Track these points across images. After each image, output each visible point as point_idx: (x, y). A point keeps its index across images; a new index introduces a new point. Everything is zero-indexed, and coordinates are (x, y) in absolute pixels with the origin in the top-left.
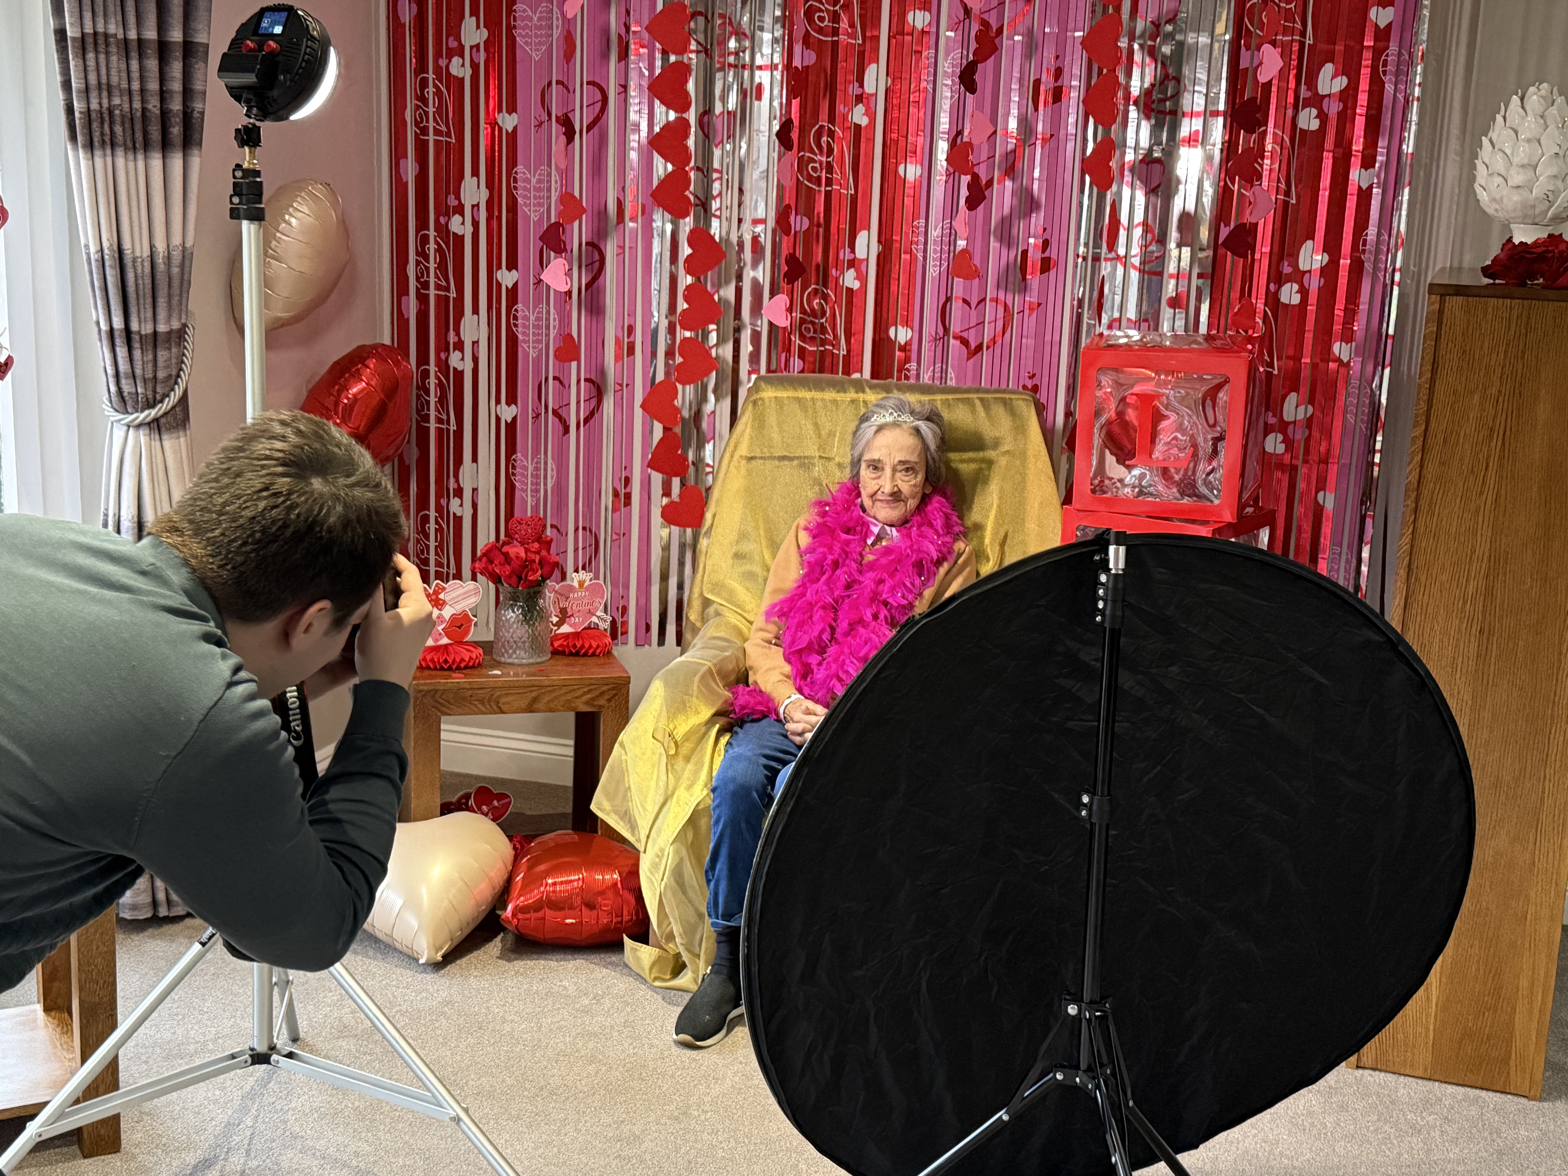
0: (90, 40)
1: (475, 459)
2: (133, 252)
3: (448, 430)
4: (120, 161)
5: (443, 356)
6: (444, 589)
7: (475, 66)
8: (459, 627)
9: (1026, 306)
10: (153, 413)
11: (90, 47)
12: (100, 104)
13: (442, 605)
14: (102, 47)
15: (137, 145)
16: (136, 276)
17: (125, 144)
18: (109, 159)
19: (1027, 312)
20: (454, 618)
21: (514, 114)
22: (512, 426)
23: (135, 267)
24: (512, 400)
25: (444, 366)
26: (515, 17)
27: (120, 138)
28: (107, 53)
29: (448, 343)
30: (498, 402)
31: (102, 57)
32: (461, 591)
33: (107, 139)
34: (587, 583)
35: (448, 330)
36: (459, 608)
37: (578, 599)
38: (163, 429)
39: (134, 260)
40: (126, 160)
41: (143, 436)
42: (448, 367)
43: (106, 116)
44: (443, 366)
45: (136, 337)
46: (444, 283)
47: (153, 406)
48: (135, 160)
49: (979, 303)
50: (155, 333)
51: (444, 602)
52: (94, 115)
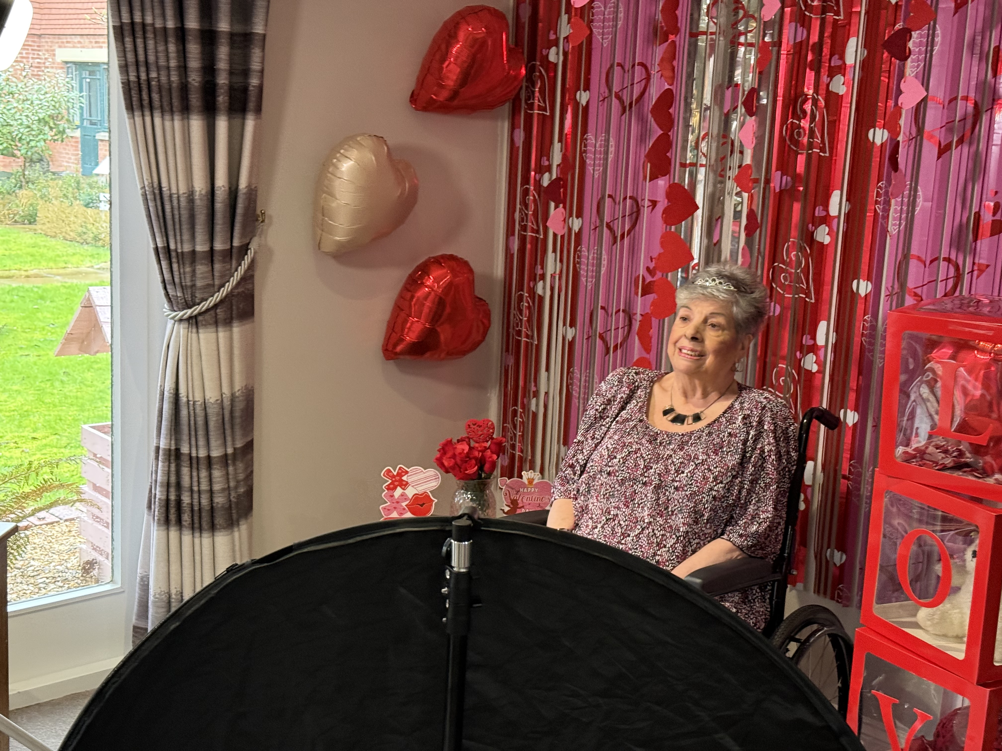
0: (127, 29)
1: (548, 369)
2: (170, 189)
3: (532, 344)
4: (158, 121)
5: (532, 284)
6: (407, 472)
7: (565, 54)
8: (422, 505)
9: (976, 268)
10: (189, 312)
11: (127, 33)
12: (138, 77)
13: (405, 485)
14: (139, 34)
15: (174, 109)
16: (172, 208)
17: (162, 107)
18: (148, 119)
19: (975, 273)
20: (416, 497)
21: (588, 92)
22: (571, 344)
23: (171, 201)
24: (573, 324)
25: (532, 292)
26: (593, 13)
27: (156, 103)
28: (145, 38)
29: (536, 275)
30: (564, 324)
31: (140, 41)
32: (422, 476)
33: (146, 102)
34: (536, 481)
35: (536, 264)
36: (420, 489)
37: (528, 493)
38: (200, 324)
39: (171, 196)
40: (163, 119)
41: (182, 329)
42: (534, 293)
43: (144, 87)
44: (532, 294)
45: (173, 254)
46: (535, 227)
47: (190, 308)
48: (173, 120)
49: (932, 262)
50: (194, 252)
51: (407, 483)
52: (132, 85)
